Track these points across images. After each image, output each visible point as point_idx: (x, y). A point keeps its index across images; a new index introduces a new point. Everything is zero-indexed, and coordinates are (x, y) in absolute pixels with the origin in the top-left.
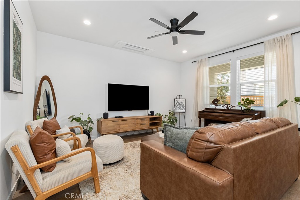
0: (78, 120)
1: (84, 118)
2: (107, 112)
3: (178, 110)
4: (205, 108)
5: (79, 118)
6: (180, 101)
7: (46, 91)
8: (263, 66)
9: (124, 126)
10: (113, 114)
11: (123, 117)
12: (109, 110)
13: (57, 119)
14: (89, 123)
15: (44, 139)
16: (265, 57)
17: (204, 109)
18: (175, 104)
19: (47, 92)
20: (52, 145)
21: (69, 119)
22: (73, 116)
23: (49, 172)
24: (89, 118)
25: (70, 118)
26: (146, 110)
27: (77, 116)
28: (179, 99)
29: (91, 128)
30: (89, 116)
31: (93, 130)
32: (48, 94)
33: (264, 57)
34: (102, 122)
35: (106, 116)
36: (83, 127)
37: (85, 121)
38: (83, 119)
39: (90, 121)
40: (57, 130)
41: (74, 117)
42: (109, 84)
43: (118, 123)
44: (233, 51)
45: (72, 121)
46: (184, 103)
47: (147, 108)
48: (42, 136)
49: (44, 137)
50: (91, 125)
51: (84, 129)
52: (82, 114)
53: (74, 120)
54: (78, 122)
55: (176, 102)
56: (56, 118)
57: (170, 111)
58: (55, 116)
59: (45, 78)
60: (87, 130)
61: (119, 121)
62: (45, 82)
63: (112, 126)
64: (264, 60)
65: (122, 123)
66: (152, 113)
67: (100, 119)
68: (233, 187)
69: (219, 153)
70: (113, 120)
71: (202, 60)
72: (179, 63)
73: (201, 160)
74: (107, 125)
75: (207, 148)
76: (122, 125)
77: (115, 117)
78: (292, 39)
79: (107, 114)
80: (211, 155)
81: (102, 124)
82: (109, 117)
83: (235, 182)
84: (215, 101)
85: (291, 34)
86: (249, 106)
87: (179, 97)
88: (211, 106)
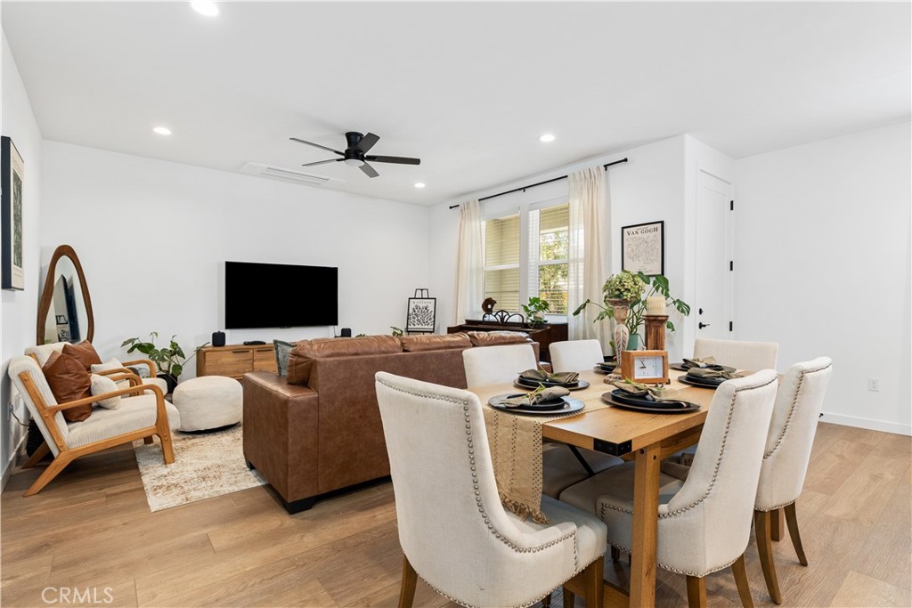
0: (146, 348)
1: (161, 344)
2: (223, 330)
3: (416, 326)
4: (467, 321)
5: (149, 344)
6: (422, 304)
7: (64, 279)
8: (566, 228)
9: (263, 363)
10: (236, 337)
11: (264, 343)
12: (228, 327)
13: (93, 344)
14: (173, 355)
15: (69, 367)
16: (571, 209)
17: (464, 323)
18: (411, 311)
19: (67, 280)
20: (84, 380)
21: (123, 345)
22: (135, 339)
23: (79, 421)
24: (174, 345)
25: (125, 343)
26: (331, 328)
27: (145, 340)
28: (422, 298)
29: (178, 368)
30: (175, 340)
31: (183, 372)
32: (69, 287)
33: (568, 208)
34: (205, 352)
35: (218, 339)
36: (159, 365)
37: (164, 350)
38: (158, 347)
39: (176, 351)
40: (93, 366)
41: (136, 342)
42: (228, 264)
43: (249, 355)
44: (524, 189)
45: (131, 350)
46: (431, 308)
47: (333, 320)
48: (66, 361)
49: (69, 364)
50: (177, 359)
51: (160, 369)
52: (156, 334)
53: (136, 349)
54: (147, 353)
55: (412, 306)
56: (91, 342)
57: (394, 328)
58: (90, 337)
59: (65, 251)
60: (168, 371)
61: (251, 351)
62: (65, 260)
63: (231, 364)
64: (568, 216)
65: (257, 355)
66: (346, 333)
67: (203, 347)
68: (317, 404)
69: (310, 369)
70: (237, 351)
71: (468, 203)
72: (425, 206)
73: (294, 381)
74: (220, 362)
75: (297, 364)
76: (258, 360)
77: (245, 344)
78: (607, 176)
79: (223, 335)
80: (302, 372)
81: (207, 358)
82: (227, 343)
83: (321, 401)
84: (488, 304)
85: (606, 166)
86: (540, 314)
87: (422, 294)
88: (479, 315)
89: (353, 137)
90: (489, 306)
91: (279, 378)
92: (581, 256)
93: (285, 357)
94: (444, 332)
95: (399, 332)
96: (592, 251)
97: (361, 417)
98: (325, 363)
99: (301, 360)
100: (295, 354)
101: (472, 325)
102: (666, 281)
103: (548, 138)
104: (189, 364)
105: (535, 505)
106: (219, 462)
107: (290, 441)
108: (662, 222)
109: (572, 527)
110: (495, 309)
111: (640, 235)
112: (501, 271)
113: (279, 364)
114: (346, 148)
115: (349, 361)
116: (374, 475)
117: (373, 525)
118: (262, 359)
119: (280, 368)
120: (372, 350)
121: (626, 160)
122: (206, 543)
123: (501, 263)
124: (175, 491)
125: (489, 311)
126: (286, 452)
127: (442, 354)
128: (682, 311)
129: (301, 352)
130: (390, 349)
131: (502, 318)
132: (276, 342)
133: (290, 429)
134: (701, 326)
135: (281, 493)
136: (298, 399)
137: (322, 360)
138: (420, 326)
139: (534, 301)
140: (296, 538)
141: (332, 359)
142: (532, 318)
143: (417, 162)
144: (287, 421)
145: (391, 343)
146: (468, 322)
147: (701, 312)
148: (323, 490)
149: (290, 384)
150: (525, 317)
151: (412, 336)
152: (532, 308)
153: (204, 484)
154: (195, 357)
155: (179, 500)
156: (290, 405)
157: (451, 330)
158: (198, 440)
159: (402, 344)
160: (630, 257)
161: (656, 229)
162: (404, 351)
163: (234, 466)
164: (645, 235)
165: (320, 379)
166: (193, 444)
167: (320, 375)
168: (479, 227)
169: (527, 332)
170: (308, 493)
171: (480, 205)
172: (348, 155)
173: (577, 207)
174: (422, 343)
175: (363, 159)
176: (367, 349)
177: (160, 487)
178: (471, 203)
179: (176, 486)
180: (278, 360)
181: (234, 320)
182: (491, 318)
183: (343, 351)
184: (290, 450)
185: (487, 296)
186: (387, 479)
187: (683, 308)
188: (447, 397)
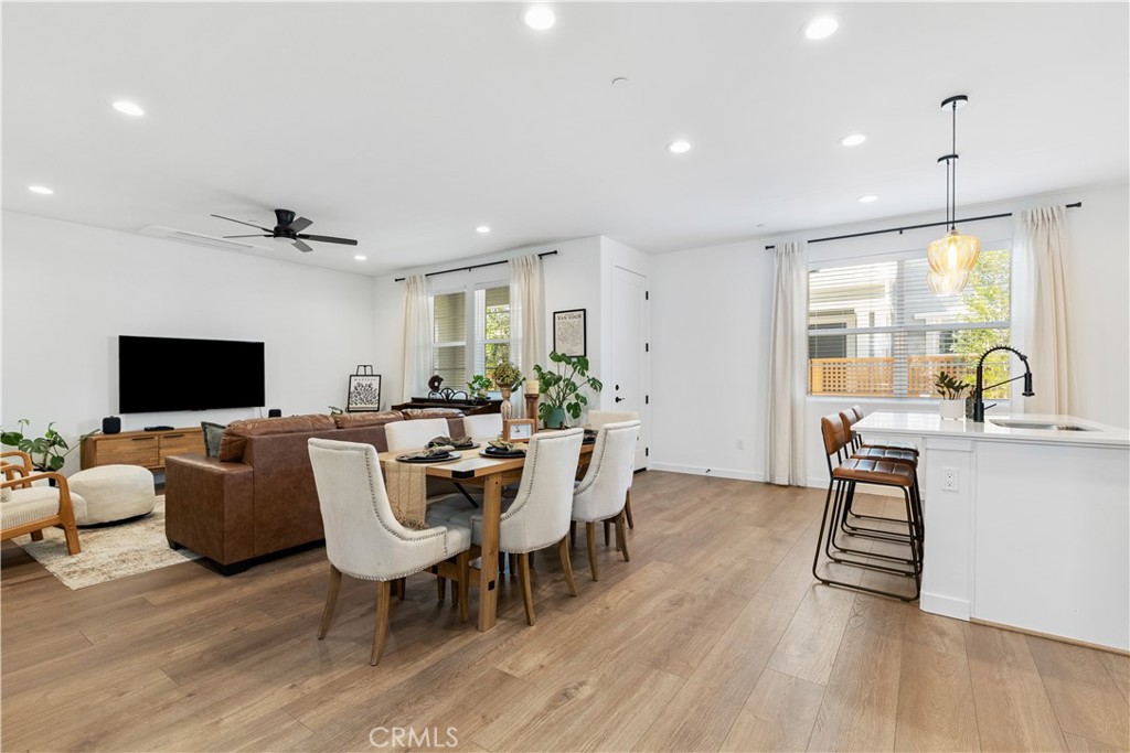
0: (11, 439)
1: (34, 434)
2: (117, 415)
3: (359, 405)
4: (413, 398)
5: (16, 434)
6: (365, 381)
10: (133, 423)
11: (172, 429)
12: (121, 412)
14: (50, 445)
17: (409, 401)
18: (352, 389)
24: (52, 433)
26: (257, 409)
27: (9, 429)
28: (365, 375)
29: (57, 460)
30: (53, 428)
31: (65, 465)
34: (95, 441)
35: (111, 426)
37: (39, 440)
38: (30, 436)
39: (56, 441)
42: (121, 338)
43: (154, 443)
44: (470, 268)
46: (375, 386)
47: (259, 402)
50: (57, 450)
52: (28, 421)
54: (14, 443)
55: (354, 384)
57: (333, 408)
60: (45, 464)
61: (155, 438)
63: (133, 452)
65: (164, 442)
66: (275, 413)
67: (91, 434)
68: (253, 478)
69: (244, 447)
70: (136, 437)
71: (414, 277)
72: (369, 278)
73: (228, 458)
74: (115, 451)
75: (231, 442)
76: (164, 447)
77: (146, 430)
78: (541, 265)
79: (118, 421)
80: (236, 448)
81: (98, 448)
82: (123, 430)
83: (256, 474)
84: (434, 382)
85: (540, 256)
86: (483, 391)
87: (365, 371)
88: (425, 393)
89: (283, 215)
90: (436, 384)
91: (208, 457)
92: (520, 336)
93: (214, 438)
94: (389, 409)
95: (339, 412)
96: (528, 334)
97: (295, 488)
98: (259, 440)
99: (234, 438)
100: (230, 434)
101: (418, 403)
102: (587, 362)
103: (483, 230)
104: (72, 456)
105: (421, 520)
106: (136, 548)
107: (226, 510)
108: (584, 310)
109: (444, 529)
110: (441, 387)
111: (568, 320)
112: (455, 348)
113: (207, 445)
114: (276, 224)
115: (283, 438)
116: (308, 539)
117: (308, 574)
118: (171, 447)
119: (208, 449)
120: (306, 428)
121: (556, 252)
122: (144, 603)
123: (455, 340)
124: (93, 574)
125: (435, 389)
126: (222, 519)
127: (374, 430)
128: (595, 388)
129: (235, 431)
130: (324, 427)
131: (447, 396)
132: (204, 424)
133: (225, 500)
134: (617, 400)
135: (215, 559)
136: (234, 472)
137: (256, 437)
138: (363, 405)
139: (478, 378)
140: (235, 590)
141: (266, 437)
142: (476, 395)
143: (354, 243)
144: (223, 493)
145: (325, 421)
146: (414, 400)
147: (617, 388)
148: (258, 552)
149: (222, 461)
150: (469, 394)
151: (352, 414)
152: (476, 386)
153: (125, 565)
154: (79, 447)
155: (101, 579)
156: (227, 477)
157: (394, 408)
158: (102, 532)
159: (336, 422)
160: (561, 340)
161: (580, 316)
162: (338, 428)
163: (155, 549)
164: (572, 321)
165: (255, 454)
166: (97, 537)
167: (255, 452)
168: (425, 302)
169: (460, 408)
170: (244, 556)
171: (427, 280)
172: (278, 233)
173: (516, 290)
174: (355, 421)
175: (294, 237)
176: (301, 427)
177: (74, 572)
178: (418, 280)
179: (93, 569)
180: (206, 441)
181: (129, 403)
182: (438, 396)
183: (277, 429)
184: (226, 517)
185: (436, 373)
186: (322, 543)
187: (596, 385)
188: (355, 449)
